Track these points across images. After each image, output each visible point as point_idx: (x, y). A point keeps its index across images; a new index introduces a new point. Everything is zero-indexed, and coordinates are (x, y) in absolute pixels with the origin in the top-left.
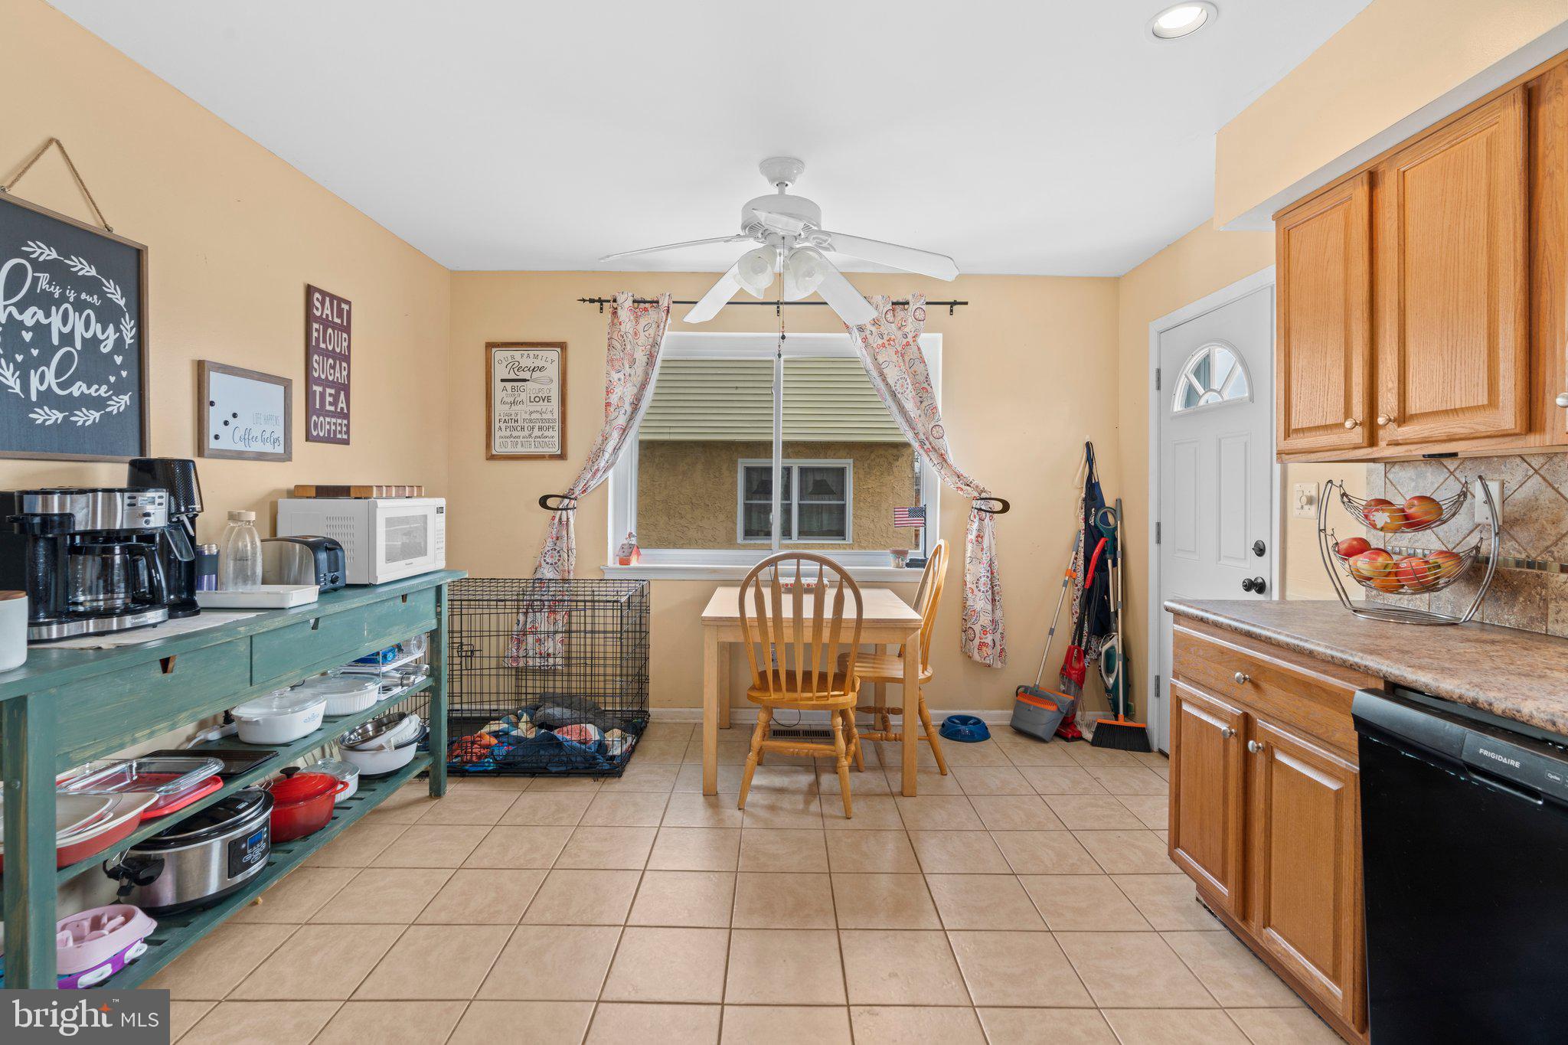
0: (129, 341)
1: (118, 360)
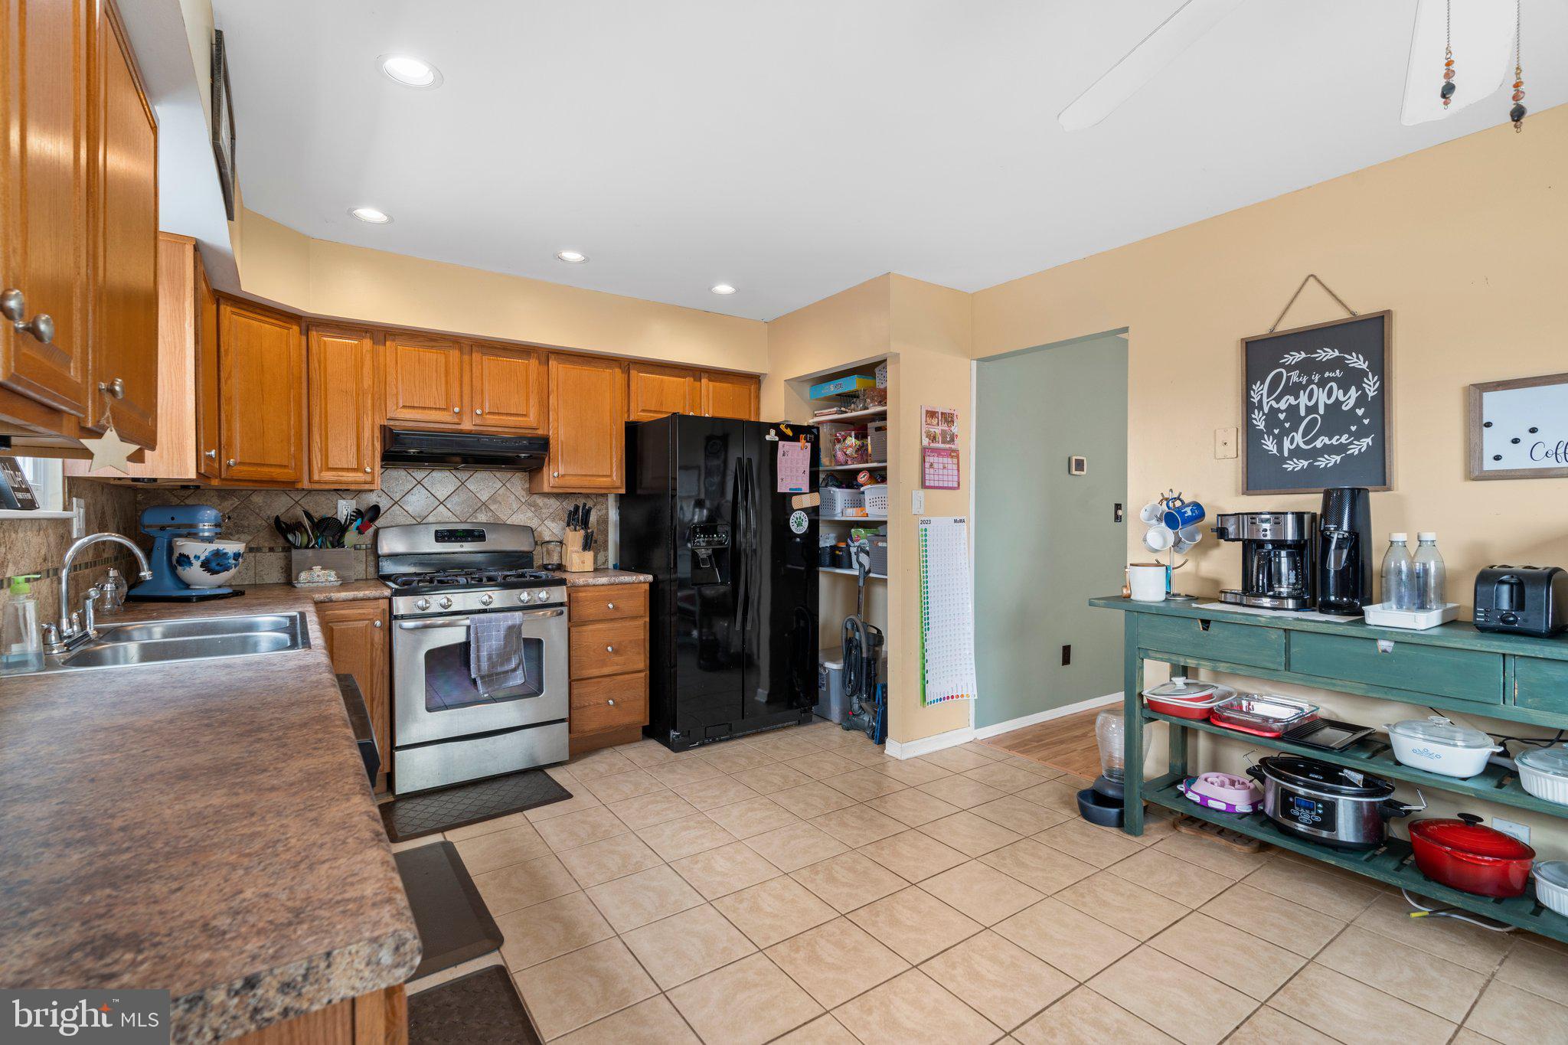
0: (1371, 394)
1: (1360, 412)
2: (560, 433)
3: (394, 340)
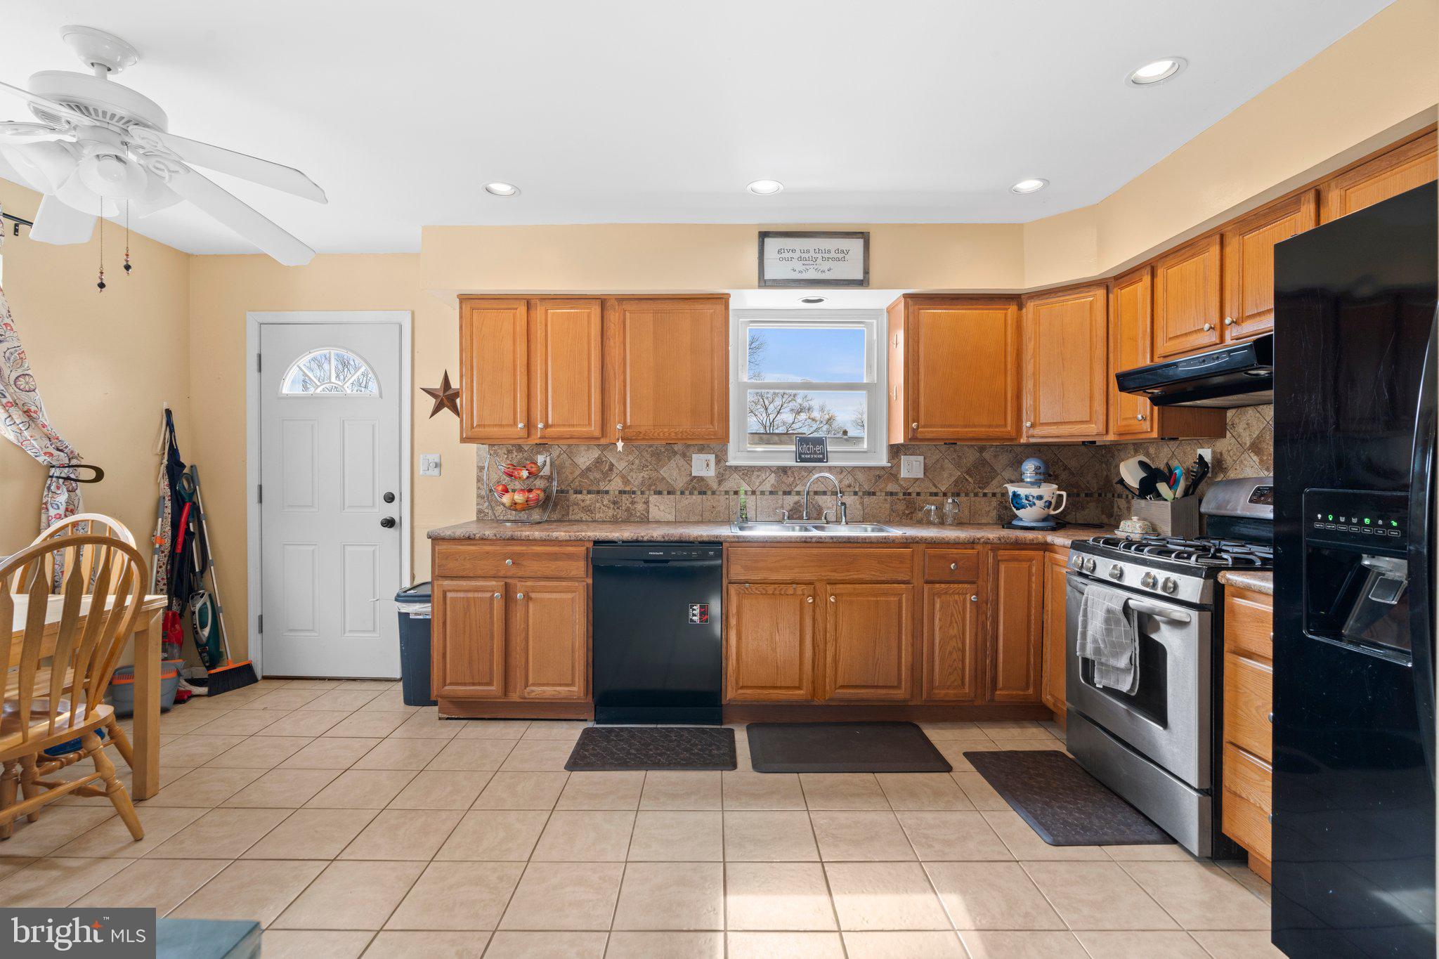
3: (1163, 265)
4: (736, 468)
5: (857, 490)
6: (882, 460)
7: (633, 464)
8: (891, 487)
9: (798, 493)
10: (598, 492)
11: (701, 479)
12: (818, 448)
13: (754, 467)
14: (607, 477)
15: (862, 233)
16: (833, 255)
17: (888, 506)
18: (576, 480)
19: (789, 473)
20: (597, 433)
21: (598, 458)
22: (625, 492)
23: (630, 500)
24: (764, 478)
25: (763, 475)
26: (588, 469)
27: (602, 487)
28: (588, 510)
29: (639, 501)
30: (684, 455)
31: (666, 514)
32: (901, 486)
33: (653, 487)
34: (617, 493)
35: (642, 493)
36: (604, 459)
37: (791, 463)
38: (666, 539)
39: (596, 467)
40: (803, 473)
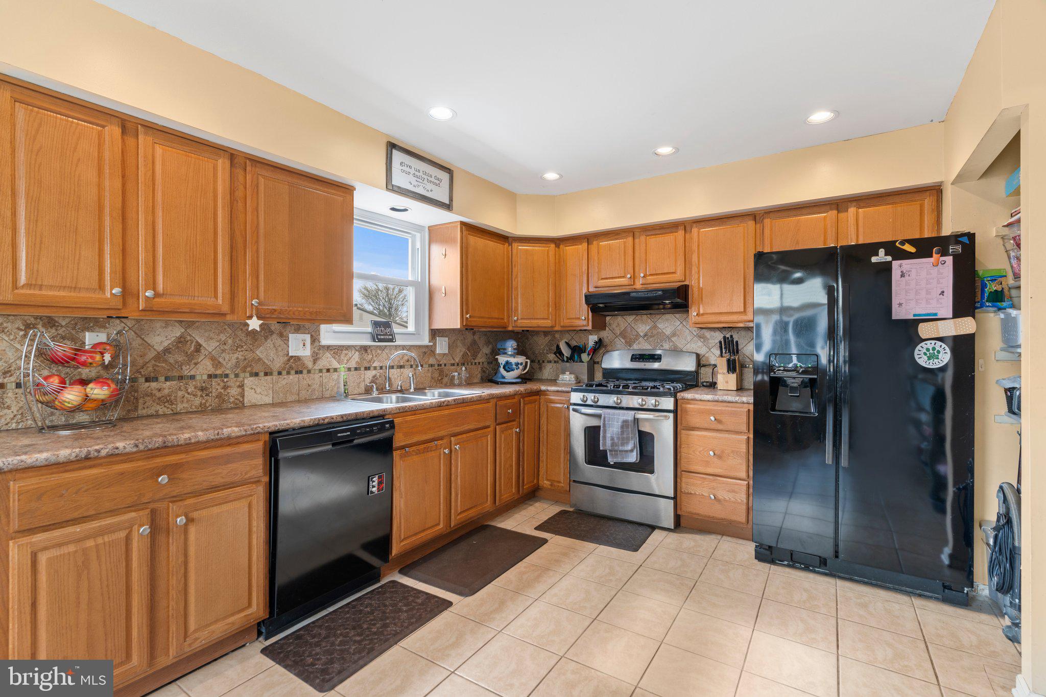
2: (699, 282)
3: (597, 240)
4: (328, 348)
5: (412, 364)
6: (425, 341)
7: (225, 344)
8: (432, 361)
9: (375, 368)
10: (181, 378)
11: (297, 359)
12: (388, 330)
13: (343, 346)
14: (193, 359)
15: (450, 169)
16: (433, 179)
17: (429, 375)
18: (148, 365)
19: (369, 351)
20: (226, 308)
21: (181, 337)
22: (216, 376)
23: (222, 384)
24: (350, 356)
25: (350, 353)
26: (167, 350)
27: (186, 371)
28: (167, 400)
29: (232, 385)
30: (281, 335)
31: (263, 397)
32: (436, 359)
33: (249, 369)
34: (205, 377)
35: (237, 376)
36: (189, 338)
37: (368, 342)
38: (345, 418)
39: (178, 348)
40: (379, 352)
